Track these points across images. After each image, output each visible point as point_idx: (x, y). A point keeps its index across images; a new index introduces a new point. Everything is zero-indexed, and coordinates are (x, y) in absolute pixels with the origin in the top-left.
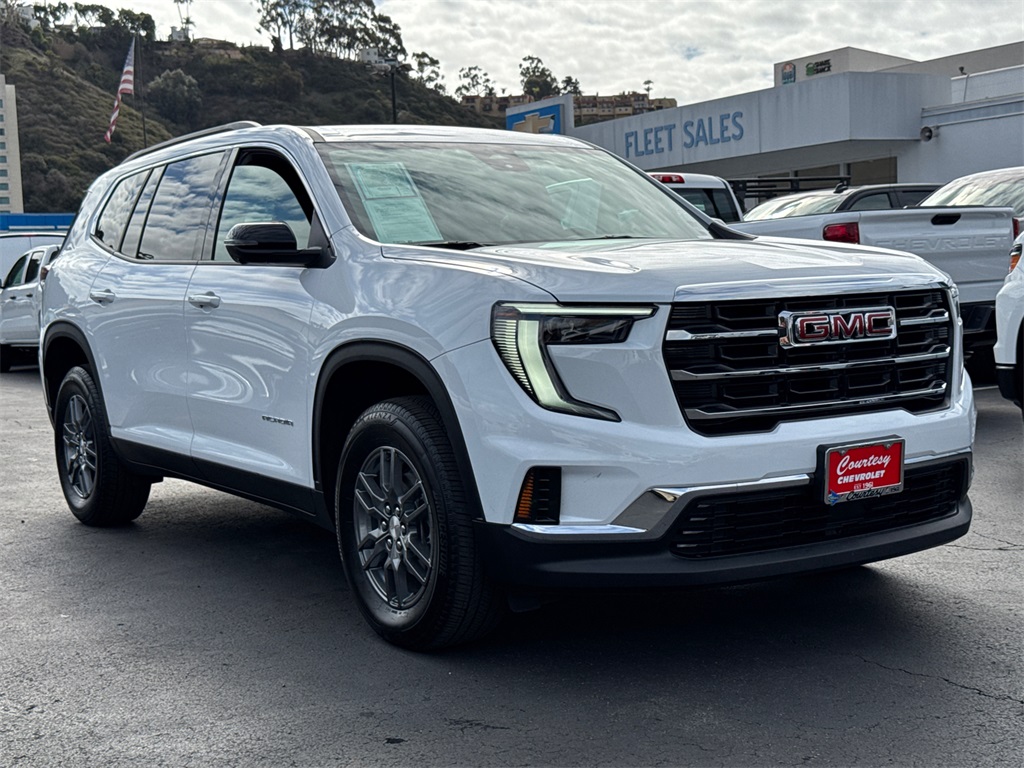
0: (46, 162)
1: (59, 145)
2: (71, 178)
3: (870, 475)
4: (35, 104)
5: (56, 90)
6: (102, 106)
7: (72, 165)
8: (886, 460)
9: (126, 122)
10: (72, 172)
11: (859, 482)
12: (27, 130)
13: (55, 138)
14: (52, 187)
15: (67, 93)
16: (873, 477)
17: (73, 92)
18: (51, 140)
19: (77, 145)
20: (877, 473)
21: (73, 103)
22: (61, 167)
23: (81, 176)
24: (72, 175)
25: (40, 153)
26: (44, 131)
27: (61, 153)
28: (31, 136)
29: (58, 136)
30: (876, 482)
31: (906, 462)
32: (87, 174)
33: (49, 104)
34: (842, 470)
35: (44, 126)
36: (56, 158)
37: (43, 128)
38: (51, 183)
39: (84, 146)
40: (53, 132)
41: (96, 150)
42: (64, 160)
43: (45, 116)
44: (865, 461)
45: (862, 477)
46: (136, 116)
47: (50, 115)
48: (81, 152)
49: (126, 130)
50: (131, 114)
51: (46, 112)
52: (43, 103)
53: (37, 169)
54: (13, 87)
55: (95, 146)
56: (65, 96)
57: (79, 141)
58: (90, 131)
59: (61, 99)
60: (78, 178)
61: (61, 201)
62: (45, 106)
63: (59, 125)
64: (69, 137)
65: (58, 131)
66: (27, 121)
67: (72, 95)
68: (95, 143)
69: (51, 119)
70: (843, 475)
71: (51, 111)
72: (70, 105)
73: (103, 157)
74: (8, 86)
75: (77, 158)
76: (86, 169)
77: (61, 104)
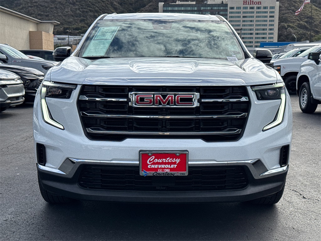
0: (287, 25)
1: (292, 20)
2: (294, 31)
3: (167, 166)
4: (286, 7)
5: (293, 3)
6: (307, 7)
7: (295, 27)
8: (178, 161)
9: (314, 12)
10: (295, 29)
11: (161, 168)
12: (283, 15)
13: (291, 18)
14: (288, 33)
15: (297, 3)
16: (169, 167)
17: (299, 3)
18: (290, 19)
19: (298, 20)
20: (172, 165)
21: (298, 7)
22: (292, 27)
23: (297, 30)
24: (295, 30)
25: (286, 23)
26: (288, 16)
27: (292, 23)
28: (284, 18)
29: (292, 17)
30: (171, 169)
31: (190, 163)
32: (299, 29)
33: (291, 7)
34: (150, 162)
35: (288, 14)
36: (290, 24)
37: (288, 15)
38: (288, 32)
39: (300, 20)
40: (291, 16)
41: (303, 22)
42: (293, 25)
43: (289, 11)
44: (164, 160)
45: (163, 166)
46: (318, 10)
47: (291, 11)
48: (298, 22)
49: (314, 15)
50: (316, 9)
51: (289, 10)
52: (288, 7)
53: (284, 28)
54: (279, 2)
55: (304, 20)
56: (296, 4)
57: (298, 19)
58: (302, 15)
59: (294, 5)
60: (297, 31)
61: (290, 38)
62: (289, 8)
63: (293, 14)
64: (295, 18)
65: (292, 16)
66: (283, 13)
67: (298, 4)
68: (304, 19)
69: (290, 12)
70: (151, 164)
71: (291, 10)
72: (297, 7)
73: (306, 24)
74: (277, 2)
75: (297, 24)
76: (299, 28)
77: (294, 7)
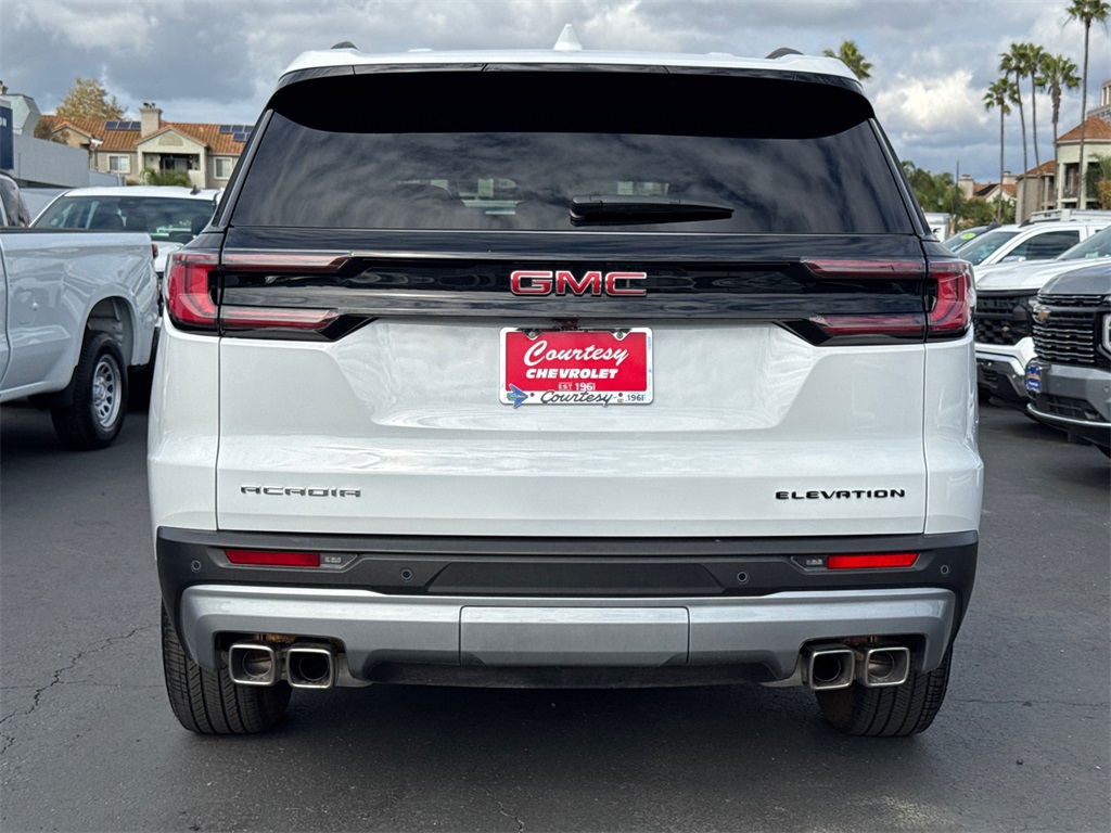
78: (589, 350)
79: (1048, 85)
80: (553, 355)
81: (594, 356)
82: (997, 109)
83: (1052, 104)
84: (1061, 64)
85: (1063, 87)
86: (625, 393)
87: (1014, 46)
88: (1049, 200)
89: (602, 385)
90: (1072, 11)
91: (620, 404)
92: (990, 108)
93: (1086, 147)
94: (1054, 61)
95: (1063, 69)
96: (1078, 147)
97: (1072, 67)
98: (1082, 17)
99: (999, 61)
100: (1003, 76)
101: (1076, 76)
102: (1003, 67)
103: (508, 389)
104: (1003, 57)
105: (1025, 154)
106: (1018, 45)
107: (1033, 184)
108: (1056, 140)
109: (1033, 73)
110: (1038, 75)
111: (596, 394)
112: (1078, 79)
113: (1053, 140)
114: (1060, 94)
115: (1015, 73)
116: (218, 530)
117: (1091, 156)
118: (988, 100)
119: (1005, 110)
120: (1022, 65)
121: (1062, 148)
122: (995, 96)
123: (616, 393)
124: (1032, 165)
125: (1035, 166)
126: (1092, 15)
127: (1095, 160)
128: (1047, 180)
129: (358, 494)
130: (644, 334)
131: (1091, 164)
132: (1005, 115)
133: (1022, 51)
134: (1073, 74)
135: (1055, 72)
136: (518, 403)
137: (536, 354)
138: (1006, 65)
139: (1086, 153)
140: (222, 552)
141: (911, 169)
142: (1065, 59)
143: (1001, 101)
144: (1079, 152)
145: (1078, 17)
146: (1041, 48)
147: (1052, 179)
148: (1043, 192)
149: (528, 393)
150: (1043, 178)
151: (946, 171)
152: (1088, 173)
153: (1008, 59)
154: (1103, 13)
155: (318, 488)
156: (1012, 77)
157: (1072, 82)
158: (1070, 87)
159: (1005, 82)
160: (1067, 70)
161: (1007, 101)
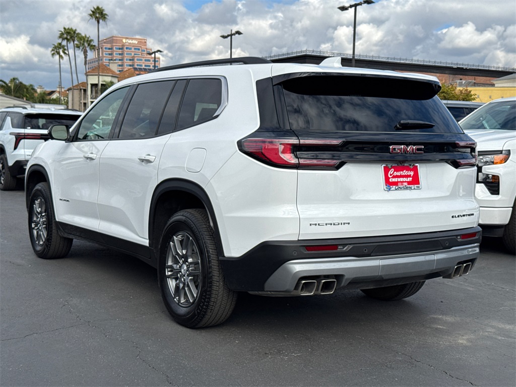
78: (404, 171)
79: (81, 48)
80: (396, 173)
81: (406, 174)
82: (57, 57)
83: (84, 57)
84: (86, 39)
85: (88, 49)
86: (415, 186)
87: (65, 28)
88: (84, 100)
89: (409, 183)
90: (91, 15)
91: (414, 189)
92: (54, 56)
93: (100, 77)
94: (83, 37)
95: (88, 41)
96: (97, 77)
97: (92, 41)
98: (95, 19)
99: (58, 34)
100: (60, 41)
101: (94, 44)
102: (60, 37)
103: (386, 185)
104: (60, 32)
105: (72, 78)
106: (67, 28)
107: (76, 92)
108: (86, 73)
109: (74, 42)
110: (76, 42)
111: (408, 186)
112: (94, 46)
113: (85, 72)
114: (87, 52)
115: (66, 41)
116: (298, 240)
117: (103, 81)
118: (53, 52)
119: (61, 57)
120: (69, 37)
121: (89, 77)
122: (56, 50)
123: (413, 186)
124: (75, 83)
125: (77, 84)
126: (100, 18)
127: (104, 83)
128: (82, 90)
129: (349, 224)
130: (417, 166)
131: (102, 85)
132: (61, 60)
133: (68, 31)
134: (92, 43)
135: (84, 42)
136: (390, 190)
137: (392, 173)
138: (61, 36)
139: (100, 79)
140: (304, 248)
141: (18, 82)
142: (88, 36)
143: (59, 53)
144: (97, 79)
145: (94, 19)
146: (76, 30)
147: (85, 91)
148: (81, 96)
149: (391, 186)
150: (81, 89)
151: (32, 84)
152: (101, 89)
153: (62, 34)
154: (105, 18)
155: (336, 222)
156: (64, 43)
157: (93, 48)
158: (91, 49)
159: (60, 44)
160: (89, 42)
161: (62, 53)
